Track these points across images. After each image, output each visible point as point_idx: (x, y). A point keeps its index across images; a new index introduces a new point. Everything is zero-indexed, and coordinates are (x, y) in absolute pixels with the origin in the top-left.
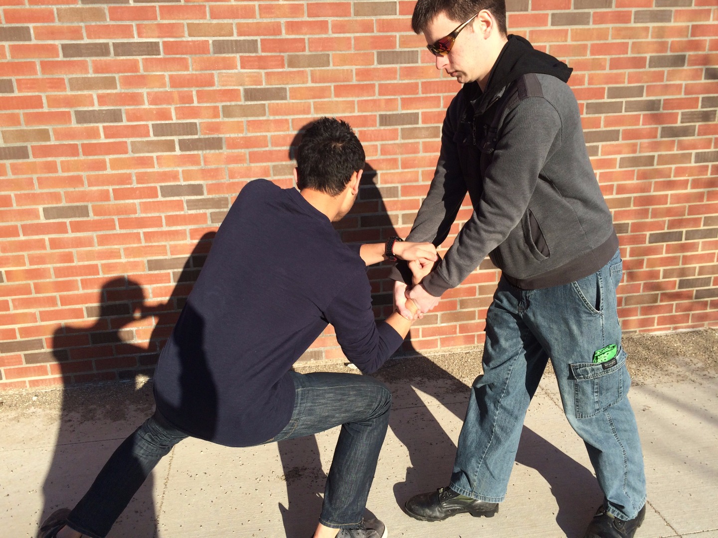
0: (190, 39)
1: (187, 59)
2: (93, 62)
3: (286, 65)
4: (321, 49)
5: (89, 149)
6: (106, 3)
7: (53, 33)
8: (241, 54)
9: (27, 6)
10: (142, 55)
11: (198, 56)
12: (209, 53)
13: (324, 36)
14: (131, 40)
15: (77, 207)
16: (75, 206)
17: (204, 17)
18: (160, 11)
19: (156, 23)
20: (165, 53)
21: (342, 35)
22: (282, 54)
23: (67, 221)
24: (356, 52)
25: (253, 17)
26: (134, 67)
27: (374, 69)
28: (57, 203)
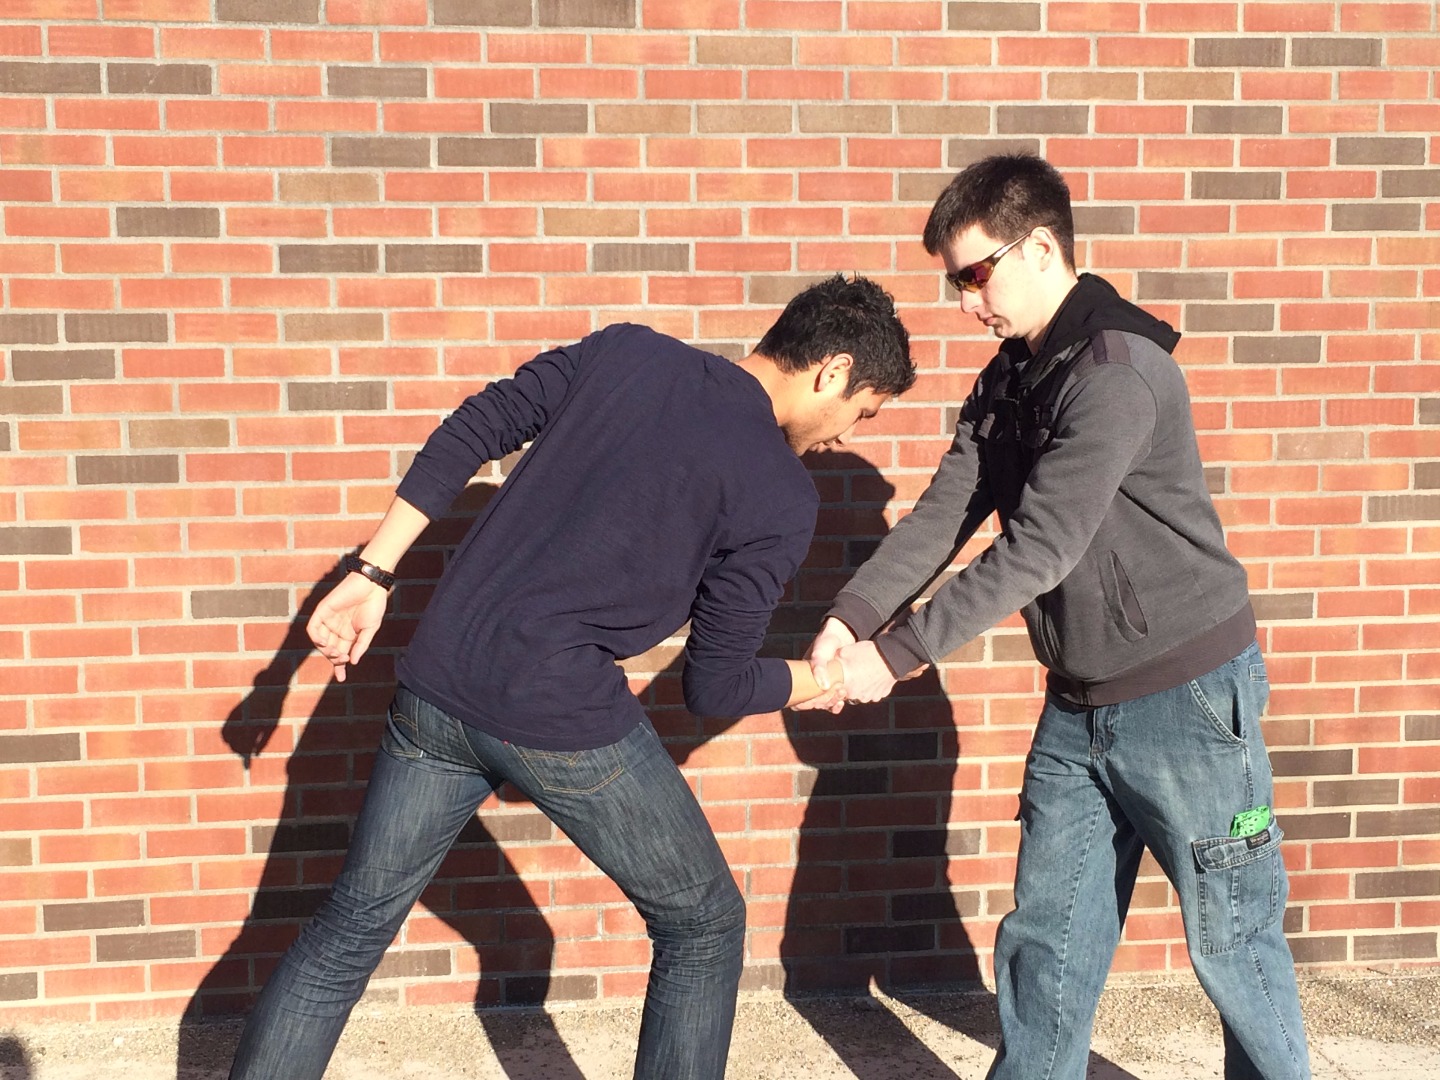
0: (547, 240)
1: (538, 280)
2: (341, 283)
3: (747, 298)
4: (824, 265)
5: (308, 466)
6: (383, 166)
7: (265, 223)
8: (651, 273)
9: (221, 168)
10: (443, 271)
11: (560, 275)
12: (585, 270)
13: (831, 239)
14: (424, 241)
15: (266, 592)
16: (260, 591)
17: (581, 197)
18: (492, 183)
19: (479, 206)
20: (491, 268)
21: (871, 239)
22: (739, 274)
23: (240, 623)
24: (901, 273)
25: (684, 198)
26: (424, 295)
27: (938, 310)
28: (223, 583)
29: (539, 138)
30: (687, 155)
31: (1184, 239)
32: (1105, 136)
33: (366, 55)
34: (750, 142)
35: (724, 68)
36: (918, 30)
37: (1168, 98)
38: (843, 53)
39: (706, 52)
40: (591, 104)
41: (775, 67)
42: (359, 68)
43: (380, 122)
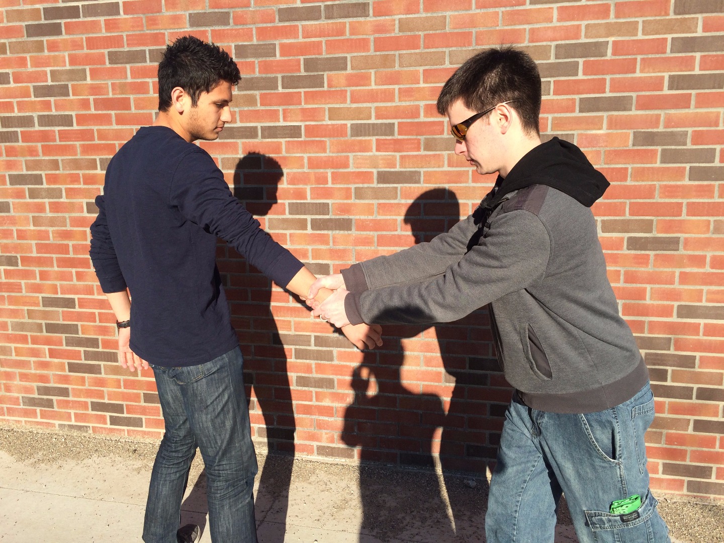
0: (330, 122)
1: (326, 141)
2: (243, 143)
3: (422, 148)
6: (259, 90)
8: (377, 137)
10: (285, 138)
11: (335, 139)
12: (346, 136)
14: (277, 124)
17: (345, 101)
18: (305, 96)
19: (300, 107)
20: (306, 136)
22: (419, 137)
25: (392, 100)
29: (326, 74)
30: (393, 79)
31: (662, 113)
32: (617, 57)
33: (251, 39)
34: (424, 70)
35: (412, 33)
36: (513, 6)
37: (656, 34)
38: (472, 22)
39: (403, 25)
40: (349, 56)
41: (438, 32)
42: (247, 45)
43: (257, 70)
